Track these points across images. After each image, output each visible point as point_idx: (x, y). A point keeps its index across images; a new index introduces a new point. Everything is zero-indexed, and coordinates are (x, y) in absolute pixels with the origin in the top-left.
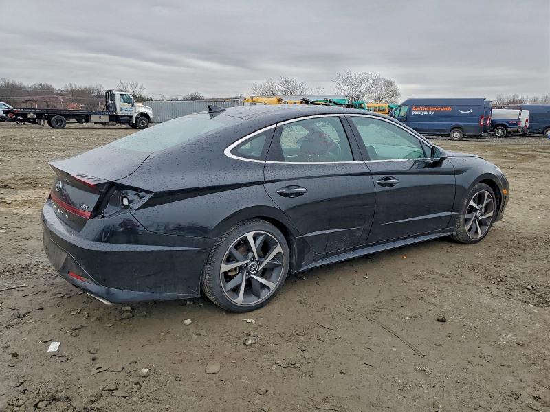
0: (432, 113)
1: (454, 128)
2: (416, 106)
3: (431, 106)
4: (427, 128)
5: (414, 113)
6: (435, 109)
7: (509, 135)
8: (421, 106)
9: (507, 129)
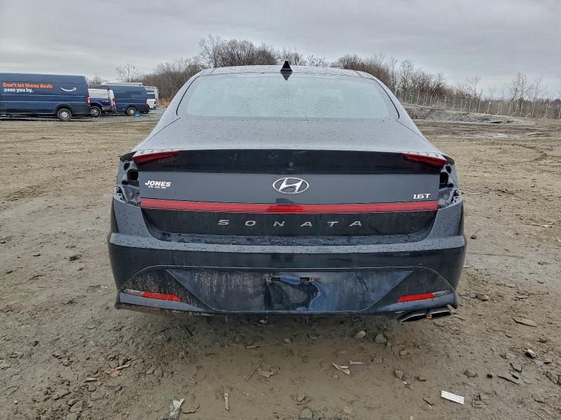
0: (31, 91)
1: (61, 107)
2: (7, 82)
3: (27, 82)
4: (28, 108)
5: (5, 90)
6: (32, 86)
7: (103, 114)
8: (14, 82)
9: (101, 109)
